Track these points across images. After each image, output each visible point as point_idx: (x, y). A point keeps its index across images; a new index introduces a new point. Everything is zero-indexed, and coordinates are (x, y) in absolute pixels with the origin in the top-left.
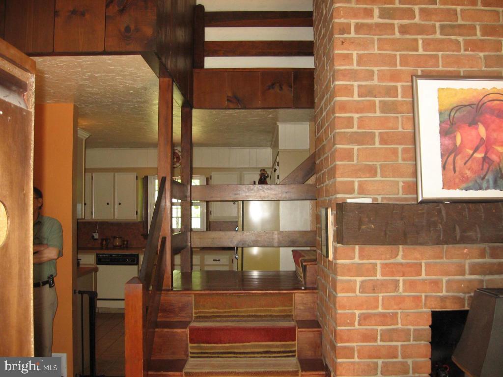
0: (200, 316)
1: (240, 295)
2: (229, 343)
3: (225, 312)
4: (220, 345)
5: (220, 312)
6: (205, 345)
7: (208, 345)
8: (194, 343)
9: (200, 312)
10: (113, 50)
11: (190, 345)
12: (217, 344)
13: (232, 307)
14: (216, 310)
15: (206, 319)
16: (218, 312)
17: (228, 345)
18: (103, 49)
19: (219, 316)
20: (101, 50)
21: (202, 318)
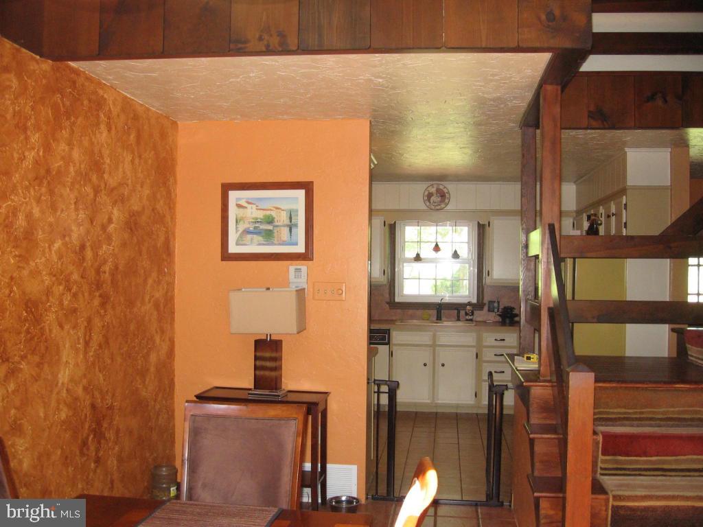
0: (601, 418)
1: (658, 390)
2: (657, 456)
3: (635, 413)
4: (645, 458)
5: (629, 413)
6: (623, 458)
7: (627, 458)
8: (608, 455)
9: (600, 413)
10: (530, 45)
11: (601, 457)
12: (640, 456)
13: (646, 407)
14: (623, 410)
15: (611, 423)
16: (625, 413)
17: (654, 458)
18: (516, 44)
19: (627, 419)
20: (513, 45)
21: (604, 421)
